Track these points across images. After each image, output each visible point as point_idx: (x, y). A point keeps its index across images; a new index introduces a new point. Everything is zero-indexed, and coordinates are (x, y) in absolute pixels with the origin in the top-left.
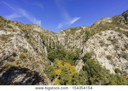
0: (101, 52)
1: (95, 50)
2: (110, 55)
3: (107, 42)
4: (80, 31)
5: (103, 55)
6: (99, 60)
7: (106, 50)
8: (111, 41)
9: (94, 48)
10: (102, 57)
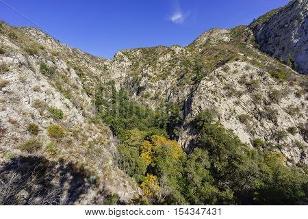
0: (228, 109)
1: (216, 104)
2: (245, 113)
3: (239, 88)
4: (169, 56)
5: (232, 114)
6: (227, 125)
7: (237, 103)
8: (246, 84)
9: (214, 101)
10: (231, 119)
